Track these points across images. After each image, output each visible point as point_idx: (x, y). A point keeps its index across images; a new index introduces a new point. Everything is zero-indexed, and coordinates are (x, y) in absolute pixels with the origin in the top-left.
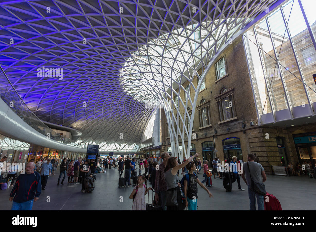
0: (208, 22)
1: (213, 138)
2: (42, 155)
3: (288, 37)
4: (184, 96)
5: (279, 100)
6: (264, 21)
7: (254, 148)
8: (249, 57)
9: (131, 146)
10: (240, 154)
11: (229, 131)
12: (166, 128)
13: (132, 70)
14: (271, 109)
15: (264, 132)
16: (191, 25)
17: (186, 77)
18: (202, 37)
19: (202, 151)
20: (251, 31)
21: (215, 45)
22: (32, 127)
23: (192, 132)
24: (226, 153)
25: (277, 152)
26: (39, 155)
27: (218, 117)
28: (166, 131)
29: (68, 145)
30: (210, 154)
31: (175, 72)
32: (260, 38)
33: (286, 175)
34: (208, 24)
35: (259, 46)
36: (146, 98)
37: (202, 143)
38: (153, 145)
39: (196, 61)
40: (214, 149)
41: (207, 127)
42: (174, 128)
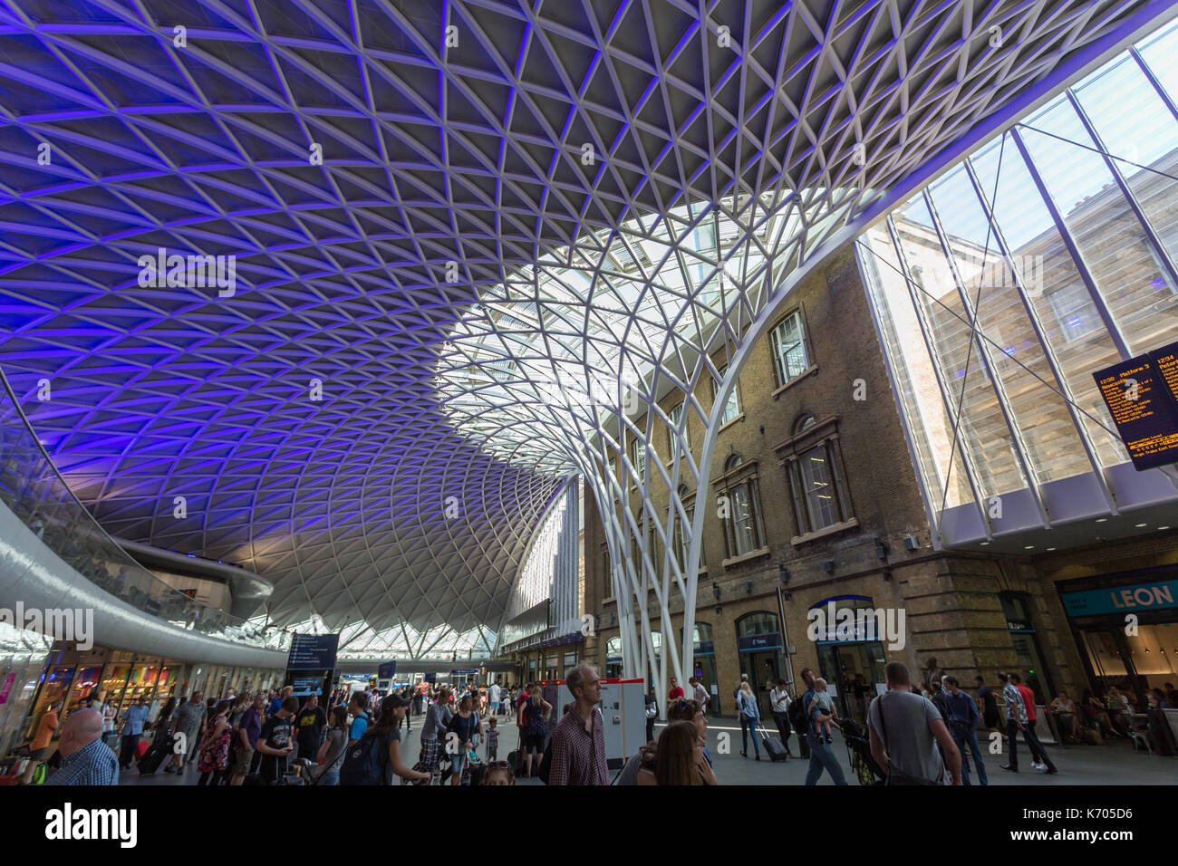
0: (741, 198)
1: (775, 598)
2: (99, 680)
3: (1000, 252)
4: (665, 442)
5: (993, 457)
6: (918, 200)
7: (927, 635)
8: (882, 312)
9: (465, 635)
10: (878, 660)
11: (831, 573)
12: (600, 564)
13: (480, 351)
14: (970, 489)
15: (955, 574)
16: (685, 207)
17: (672, 375)
18: (722, 243)
19: (739, 652)
20: (881, 231)
21: (765, 271)
22: (74, 567)
23: (699, 576)
24: (825, 656)
25: (1010, 648)
26: (85, 684)
27: (790, 519)
28: (600, 577)
29: (212, 635)
30: (769, 662)
31: (633, 357)
32: (911, 253)
33: (1052, 741)
34: (739, 203)
35: (912, 279)
36: (530, 449)
37: (735, 618)
38: (554, 629)
39: (706, 324)
40: (780, 644)
41: (753, 556)
42: (629, 562)
